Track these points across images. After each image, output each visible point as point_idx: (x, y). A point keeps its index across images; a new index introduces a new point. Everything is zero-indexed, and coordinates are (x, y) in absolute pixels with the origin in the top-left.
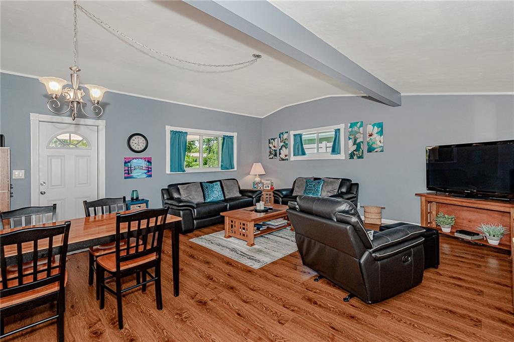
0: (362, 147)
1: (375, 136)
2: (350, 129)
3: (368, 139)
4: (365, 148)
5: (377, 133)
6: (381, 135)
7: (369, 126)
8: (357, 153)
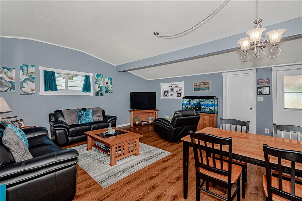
0: (103, 89)
1: (109, 84)
2: (97, 78)
3: (106, 85)
4: (104, 90)
5: (110, 83)
6: (112, 84)
7: (106, 78)
8: (100, 92)
